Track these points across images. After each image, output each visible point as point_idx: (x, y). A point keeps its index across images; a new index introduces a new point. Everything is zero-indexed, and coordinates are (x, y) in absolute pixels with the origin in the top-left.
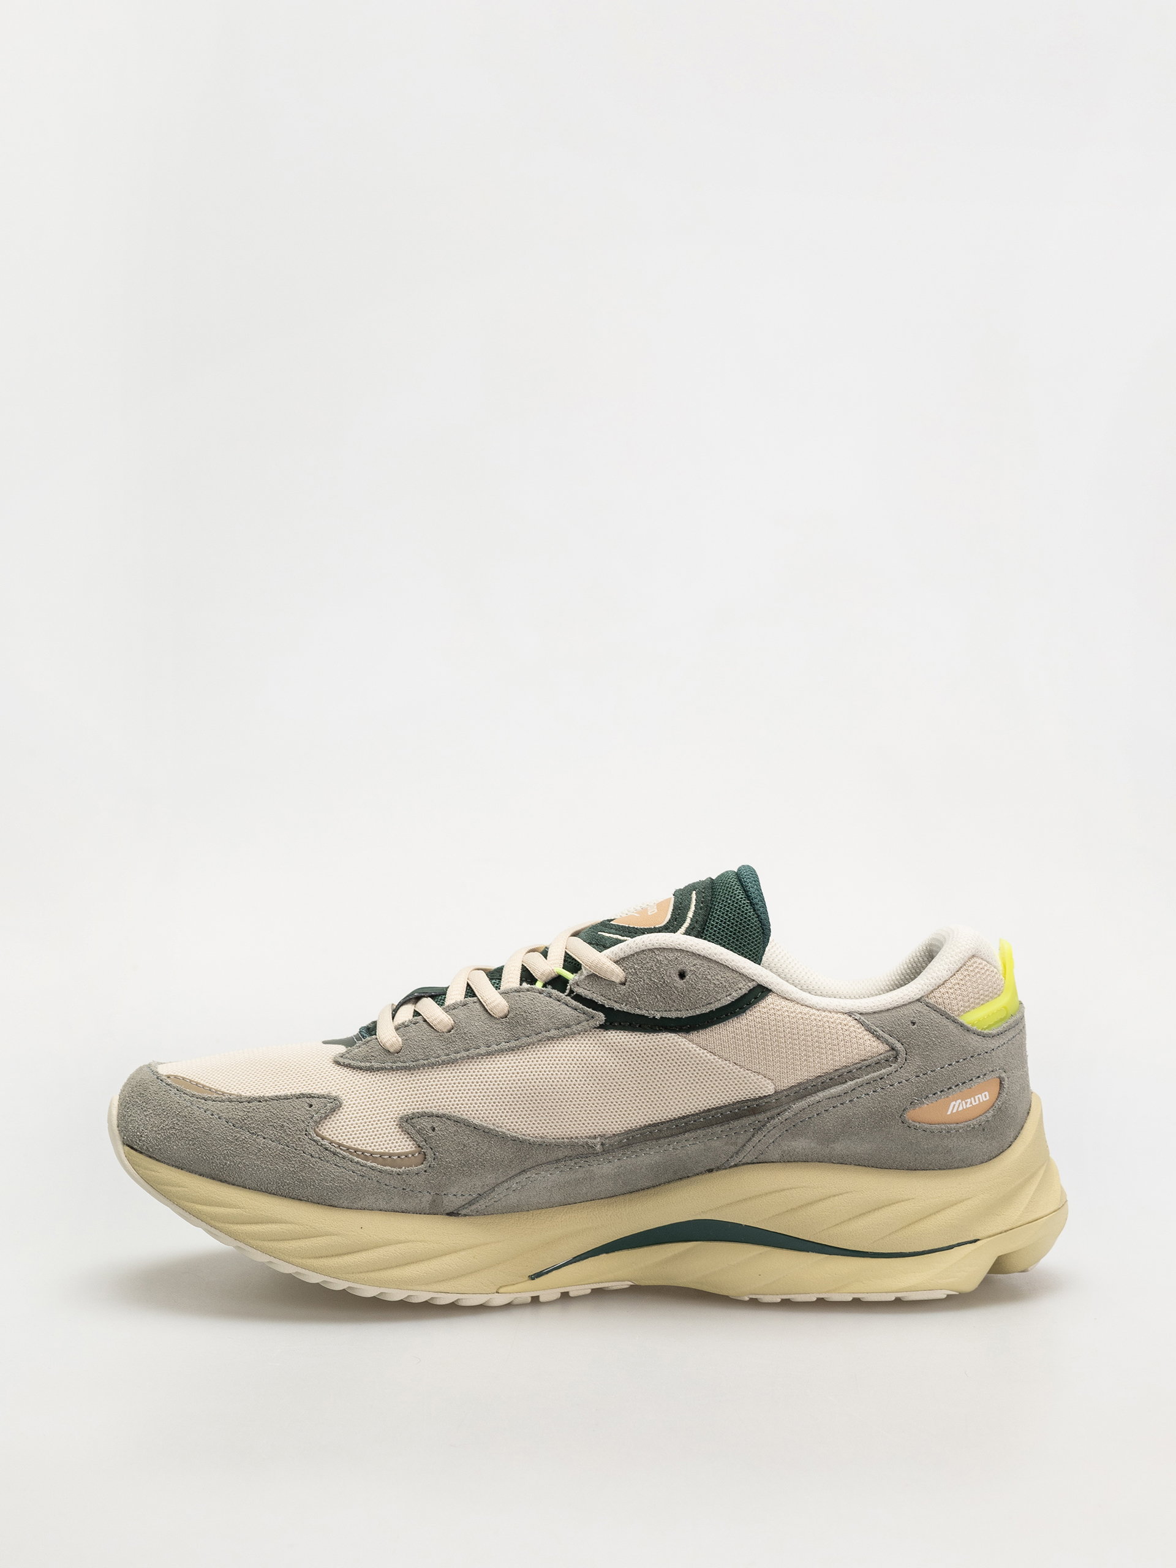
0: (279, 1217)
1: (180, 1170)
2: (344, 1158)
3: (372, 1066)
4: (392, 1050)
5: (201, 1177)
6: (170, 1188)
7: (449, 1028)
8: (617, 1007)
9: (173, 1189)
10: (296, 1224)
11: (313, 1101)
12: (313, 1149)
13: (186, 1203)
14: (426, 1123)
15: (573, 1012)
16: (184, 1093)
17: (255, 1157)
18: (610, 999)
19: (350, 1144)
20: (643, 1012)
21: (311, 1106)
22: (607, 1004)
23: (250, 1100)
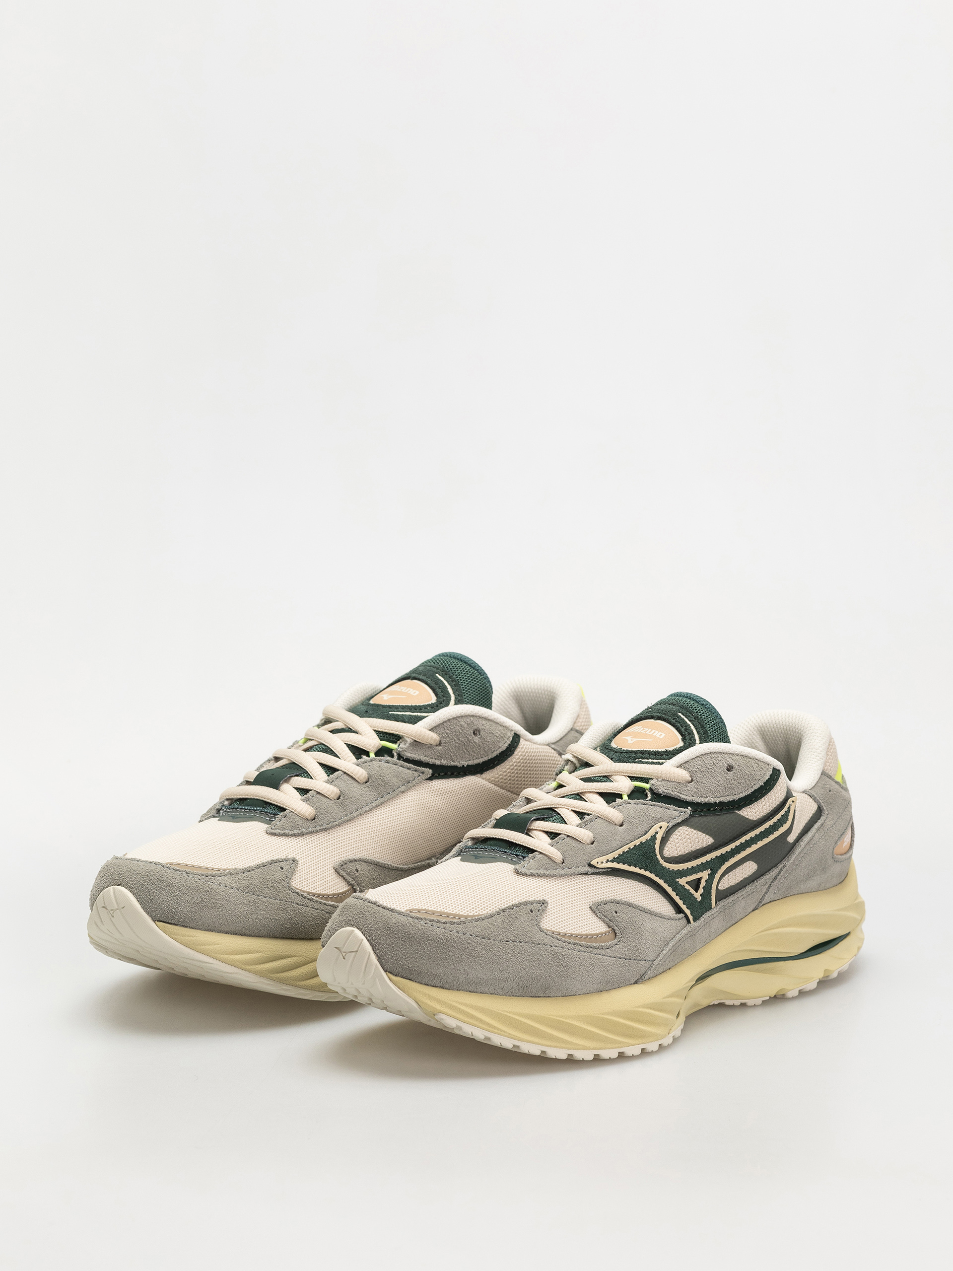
0: (286, 953)
1: (211, 932)
2: (317, 901)
3: (302, 832)
4: (309, 818)
5: (227, 935)
6: (207, 947)
7: (338, 796)
8: (438, 762)
9: (211, 947)
10: (297, 956)
11: (282, 864)
12: (298, 899)
13: (222, 956)
14: (351, 867)
15: (408, 771)
16: (195, 875)
17: (265, 913)
18: (432, 758)
19: (314, 891)
20: (456, 764)
21: (282, 868)
22: (431, 761)
23: (244, 871)
